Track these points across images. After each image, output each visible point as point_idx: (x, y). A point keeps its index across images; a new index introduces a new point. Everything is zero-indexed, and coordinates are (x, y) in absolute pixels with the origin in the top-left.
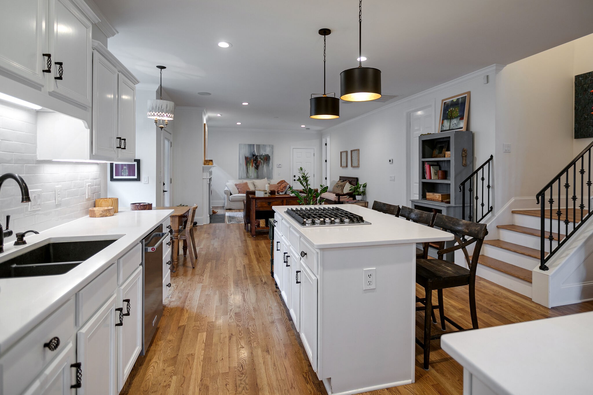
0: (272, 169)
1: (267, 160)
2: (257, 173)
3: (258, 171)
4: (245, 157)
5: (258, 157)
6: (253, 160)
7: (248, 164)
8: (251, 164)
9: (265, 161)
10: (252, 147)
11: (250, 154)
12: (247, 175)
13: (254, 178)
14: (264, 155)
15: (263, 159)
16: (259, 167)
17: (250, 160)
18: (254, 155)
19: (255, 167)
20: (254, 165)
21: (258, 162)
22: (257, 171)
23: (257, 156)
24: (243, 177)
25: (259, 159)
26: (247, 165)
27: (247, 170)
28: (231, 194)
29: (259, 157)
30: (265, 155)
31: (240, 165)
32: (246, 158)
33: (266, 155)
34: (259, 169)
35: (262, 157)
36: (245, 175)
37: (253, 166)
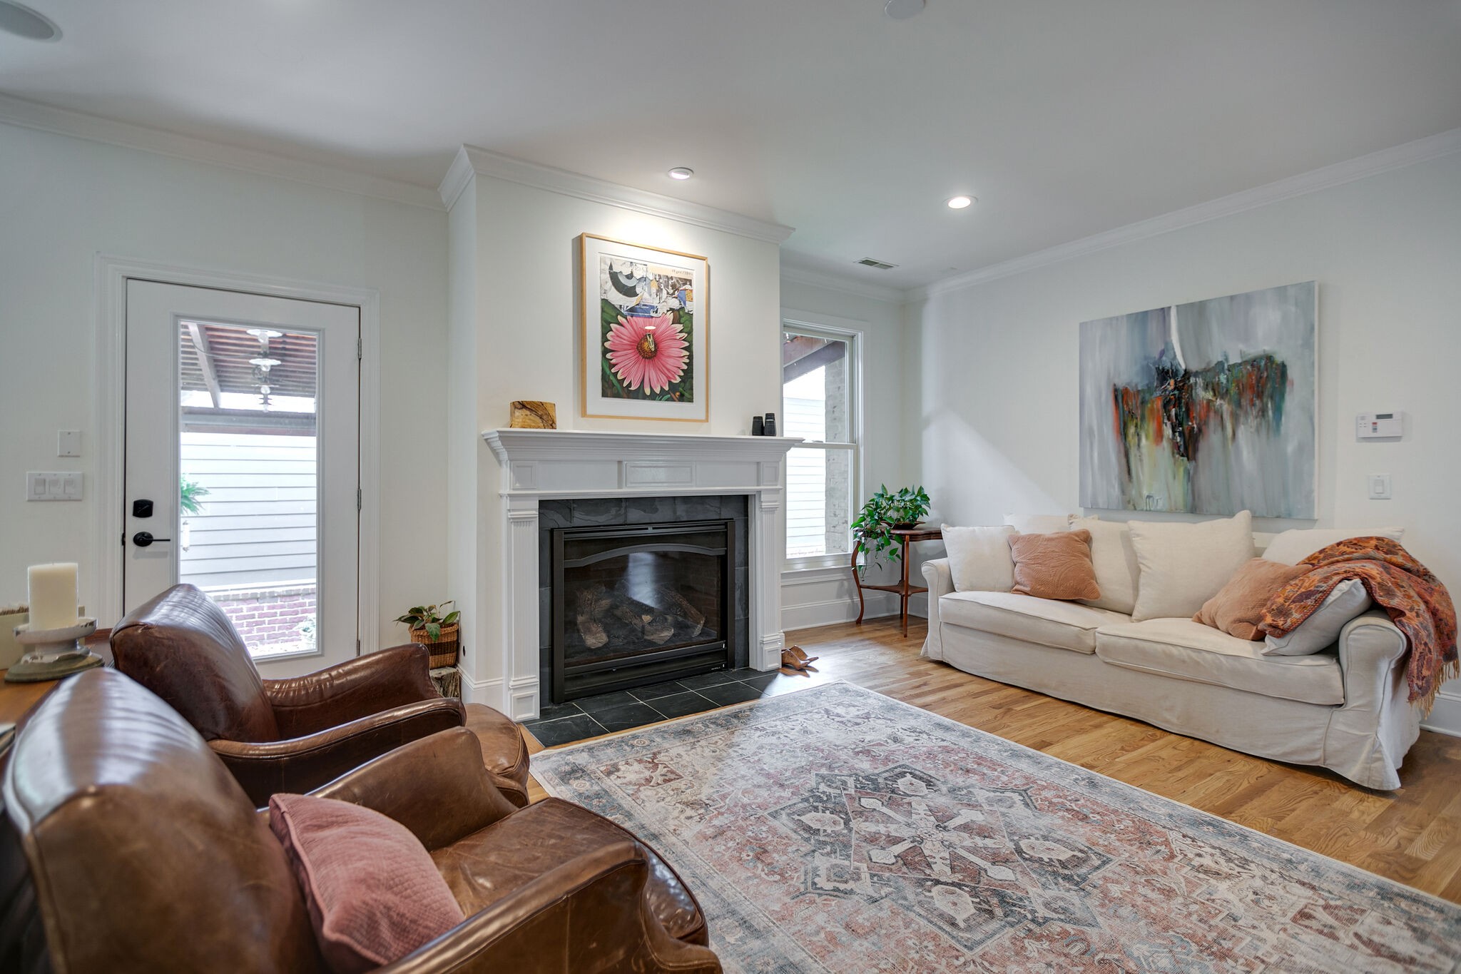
0: (1306, 449)
1: (1260, 395)
2: (1190, 478)
3: (1196, 468)
4: (1115, 390)
5: (1192, 380)
6: (1159, 404)
7: (1132, 430)
8: (1151, 427)
9: (1244, 402)
10: (1153, 327)
11: (1145, 369)
12: (1123, 492)
13: (1171, 512)
14: (1235, 359)
15: (1233, 390)
16: (1203, 445)
17: (1143, 402)
18: (1164, 375)
19: (1176, 447)
20: (1168, 431)
21: (1197, 410)
22: (1190, 466)
23: (1187, 374)
24: (1101, 502)
25: (1202, 394)
26: (1123, 432)
27: (1124, 461)
28: (952, 589)
29: (1200, 381)
30: (1246, 362)
31: (1086, 433)
32: (1120, 396)
33: (1254, 362)
34: (1202, 455)
35: (1223, 378)
36: (1116, 491)
37: (1159, 435)
